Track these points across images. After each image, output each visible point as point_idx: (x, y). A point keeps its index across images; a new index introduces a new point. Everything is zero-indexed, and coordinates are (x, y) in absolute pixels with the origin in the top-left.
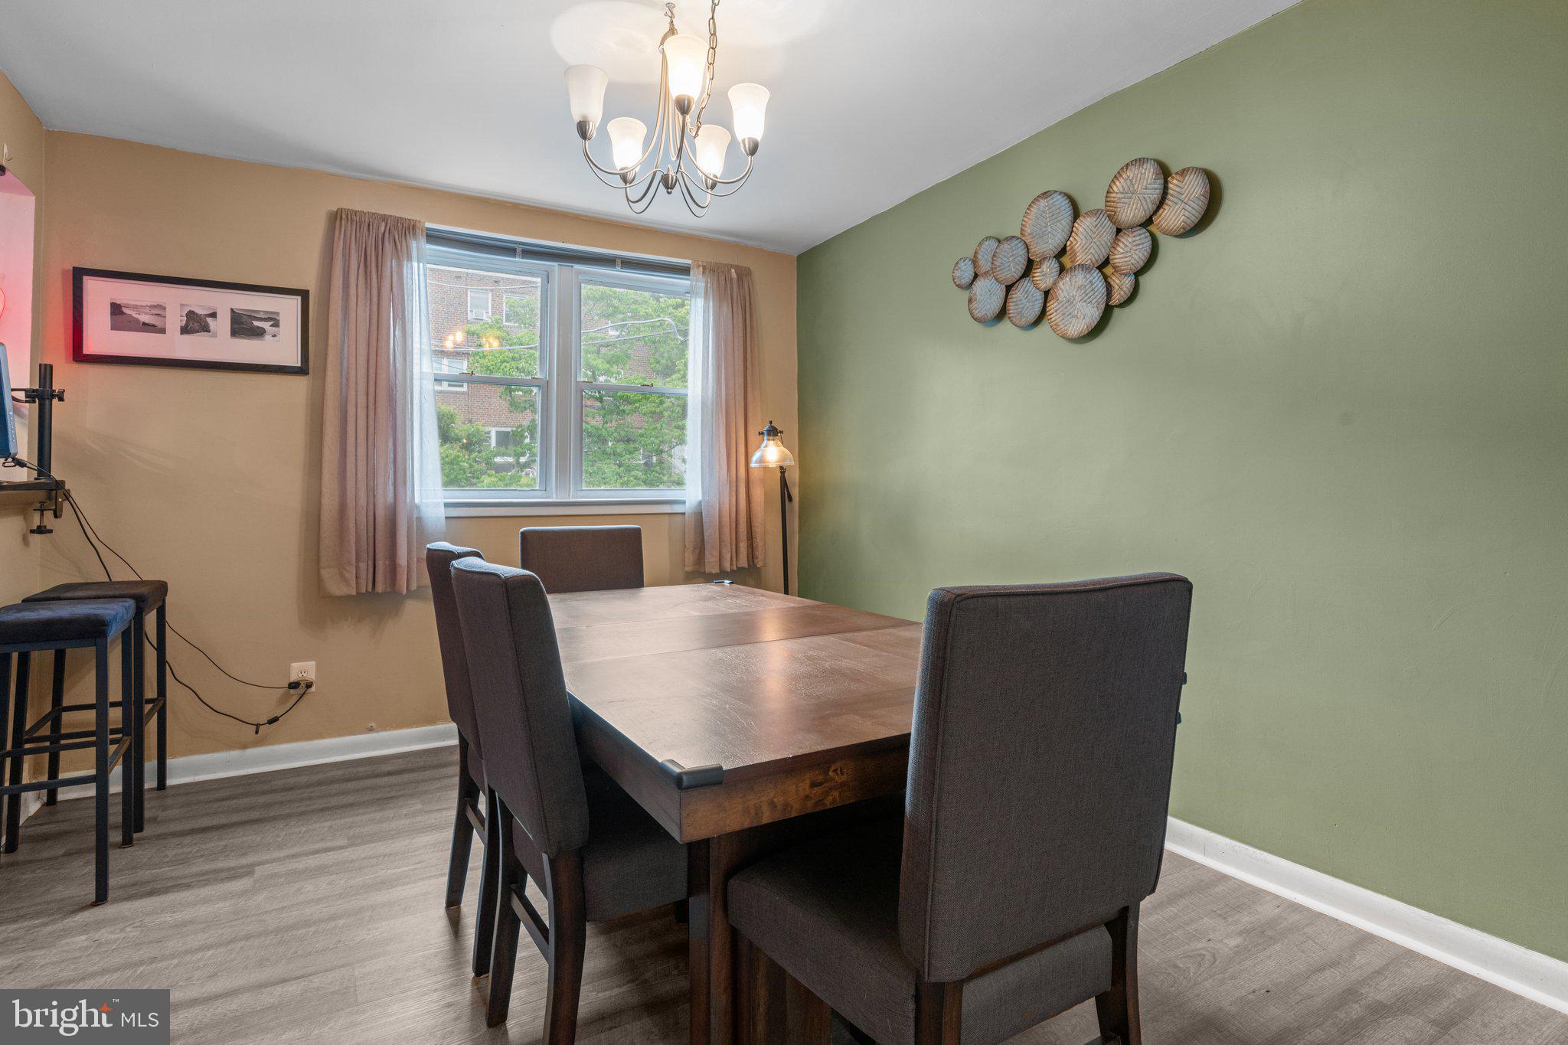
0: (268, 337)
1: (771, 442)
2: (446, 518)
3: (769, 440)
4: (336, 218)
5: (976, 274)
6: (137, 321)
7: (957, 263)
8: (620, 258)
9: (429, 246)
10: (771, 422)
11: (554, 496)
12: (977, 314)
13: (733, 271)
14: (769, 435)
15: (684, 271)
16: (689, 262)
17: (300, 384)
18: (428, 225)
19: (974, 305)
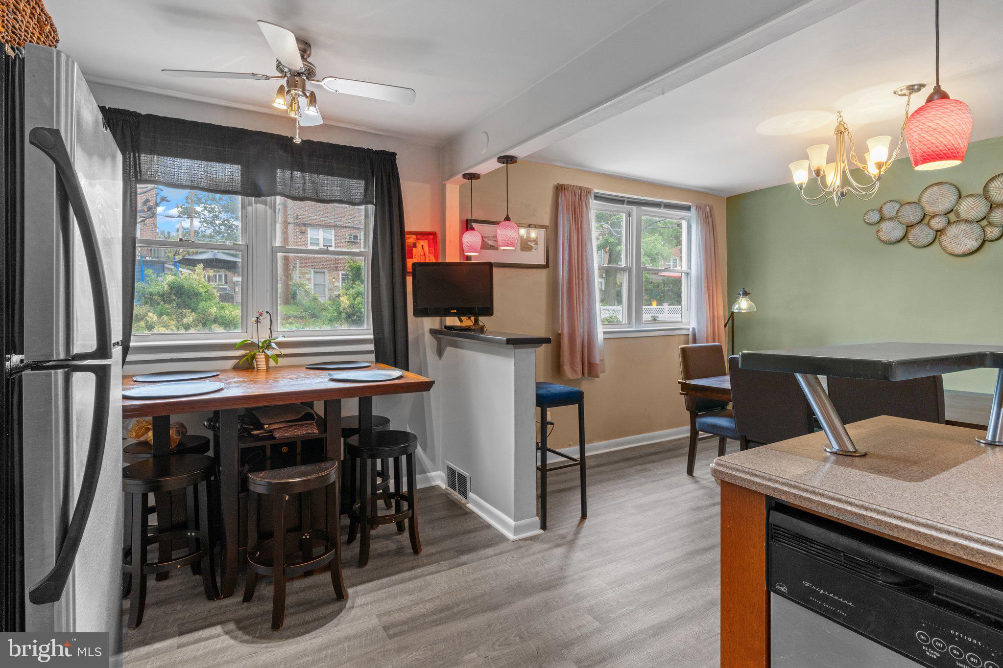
0: (533, 250)
1: (744, 299)
2: (604, 339)
3: (742, 298)
4: (559, 189)
5: (881, 218)
6: (488, 244)
7: (868, 212)
8: (663, 203)
9: (595, 201)
10: (744, 289)
11: (634, 326)
12: (883, 238)
13: (707, 207)
14: (743, 295)
15: (688, 208)
16: (690, 204)
17: (544, 273)
18: (596, 191)
19: (880, 234)
